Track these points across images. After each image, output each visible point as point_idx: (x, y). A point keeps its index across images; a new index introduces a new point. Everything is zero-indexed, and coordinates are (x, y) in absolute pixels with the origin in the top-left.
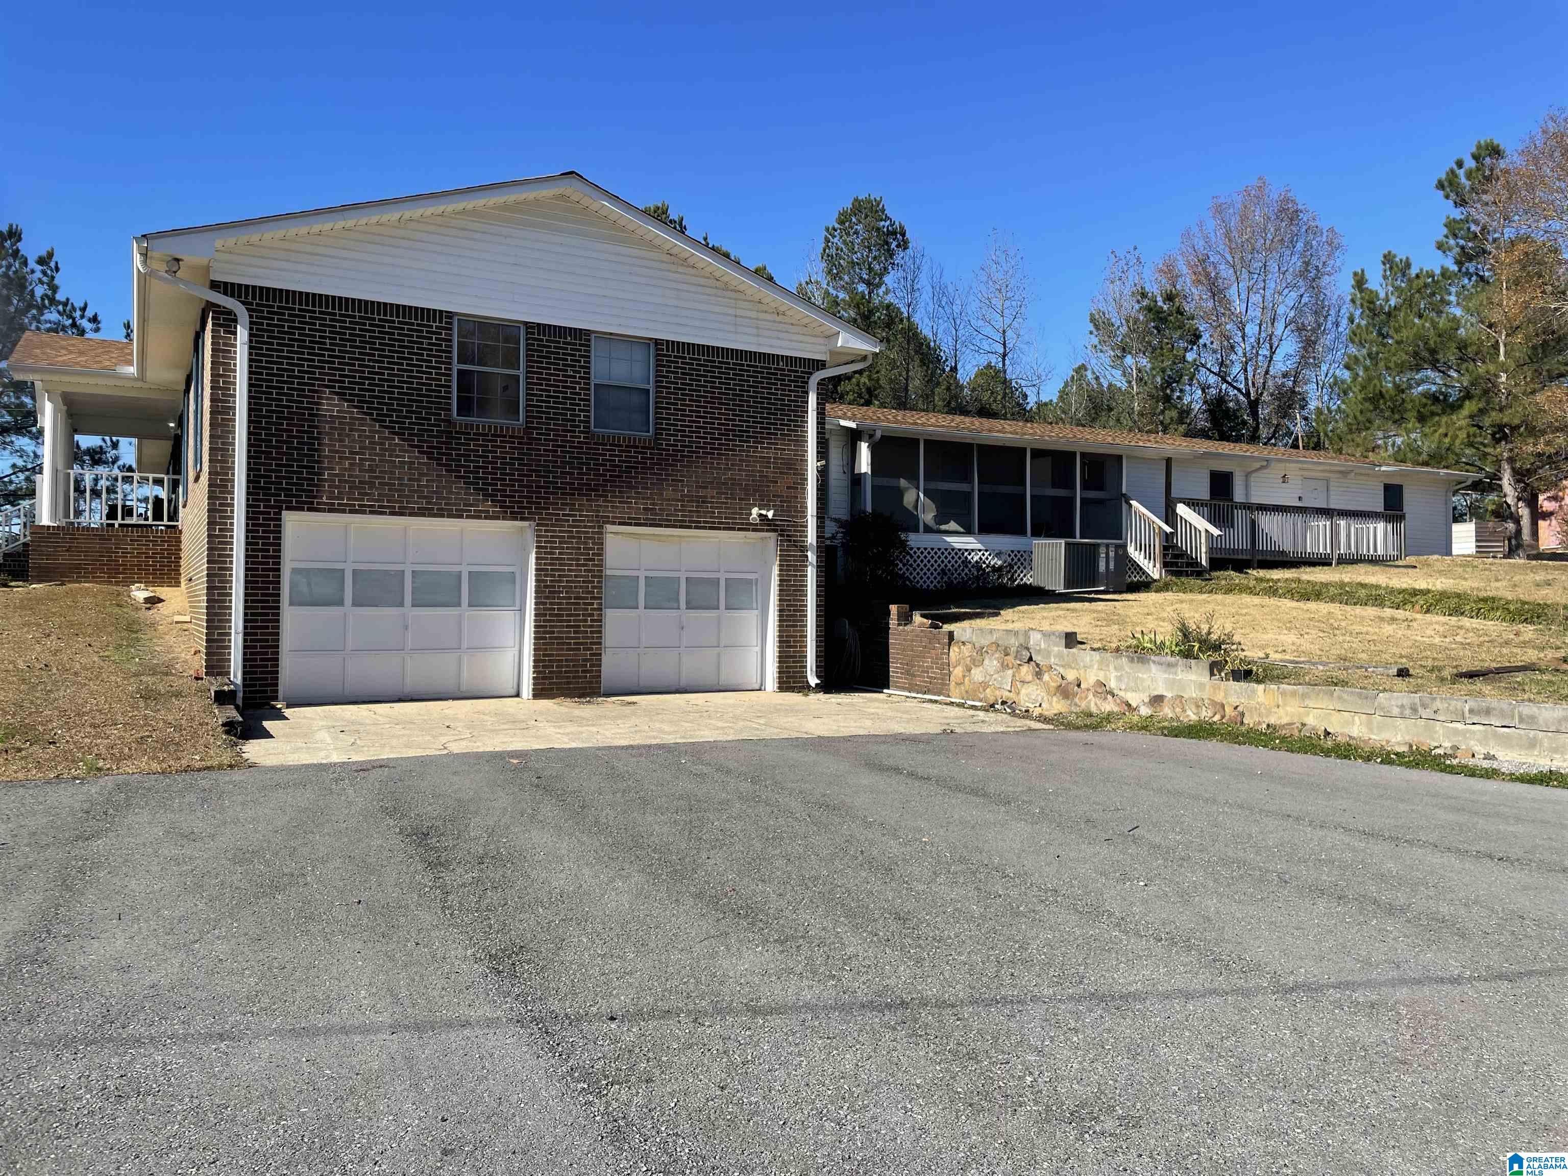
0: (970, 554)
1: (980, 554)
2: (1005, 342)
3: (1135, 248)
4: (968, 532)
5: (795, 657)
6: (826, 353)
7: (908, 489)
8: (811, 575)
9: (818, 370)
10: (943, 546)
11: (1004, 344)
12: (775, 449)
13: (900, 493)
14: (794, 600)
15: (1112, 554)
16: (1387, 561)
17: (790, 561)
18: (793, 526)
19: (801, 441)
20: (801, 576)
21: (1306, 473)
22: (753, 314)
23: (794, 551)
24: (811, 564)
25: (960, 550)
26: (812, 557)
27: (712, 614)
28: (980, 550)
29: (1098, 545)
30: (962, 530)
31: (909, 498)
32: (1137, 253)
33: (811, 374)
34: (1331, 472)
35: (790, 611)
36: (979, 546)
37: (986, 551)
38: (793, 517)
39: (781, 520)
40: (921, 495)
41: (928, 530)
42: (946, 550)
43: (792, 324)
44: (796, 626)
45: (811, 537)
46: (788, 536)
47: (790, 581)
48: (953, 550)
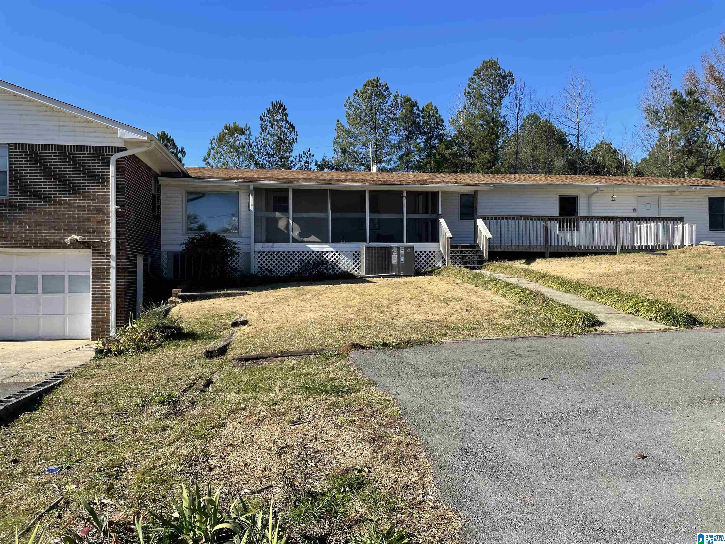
0: (325, 254)
1: (332, 254)
2: (579, 128)
3: (664, 67)
4: (324, 241)
5: (103, 320)
6: (122, 142)
7: (280, 218)
8: (113, 273)
9: (115, 153)
10: (306, 250)
11: (579, 130)
12: (88, 200)
13: (276, 220)
14: (103, 288)
15: (402, 253)
16: (658, 250)
17: (100, 265)
18: (101, 245)
19: (107, 195)
20: (107, 273)
21: (639, 194)
22: (72, 124)
23: (103, 259)
24: (113, 268)
25: (318, 252)
26: (113, 263)
27: (60, 296)
28: (332, 252)
29: (391, 247)
30: (319, 241)
31: (282, 224)
32: (665, 69)
33: (112, 155)
34: (660, 191)
35: (100, 294)
36: (332, 250)
37: (337, 252)
38: (101, 239)
39: (93, 242)
40: (291, 221)
41: (295, 241)
42: (308, 252)
43: (98, 128)
44: (104, 303)
45: (113, 251)
46: (98, 250)
47: (100, 276)
48: (313, 252)
